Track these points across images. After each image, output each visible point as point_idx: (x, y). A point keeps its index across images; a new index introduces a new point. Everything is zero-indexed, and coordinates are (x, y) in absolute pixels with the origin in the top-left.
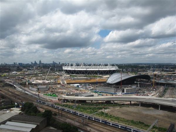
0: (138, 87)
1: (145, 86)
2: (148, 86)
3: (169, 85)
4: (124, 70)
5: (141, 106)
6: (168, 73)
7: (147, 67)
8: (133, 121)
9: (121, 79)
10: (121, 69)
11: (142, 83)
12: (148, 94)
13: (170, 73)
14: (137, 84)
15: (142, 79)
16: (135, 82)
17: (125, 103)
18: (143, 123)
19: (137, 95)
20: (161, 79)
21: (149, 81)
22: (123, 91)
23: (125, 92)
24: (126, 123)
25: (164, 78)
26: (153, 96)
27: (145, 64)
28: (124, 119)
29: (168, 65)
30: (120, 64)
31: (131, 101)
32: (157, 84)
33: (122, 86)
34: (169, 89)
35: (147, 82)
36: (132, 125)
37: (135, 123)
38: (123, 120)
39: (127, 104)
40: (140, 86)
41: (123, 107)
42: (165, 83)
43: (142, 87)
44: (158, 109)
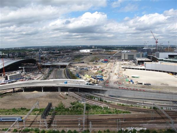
0: (24, 72)
1: (31, 70)
2: (34, 70)
3: (53, 66)
4: (10, 55)
5: (25, 91)
6: (54, 55)
7: (35, 50)
8: (14, 109)
9: (3, 65)
10: (6, 54)
11: (28, 67)
12: (34, 78)
13: (56, 55)
14: (22, 69)
15: (28, 63)
16: (20, 67)
17: (7, 92)
18: (25, 109)
19: (22, 81)
20: (48, 61)
21: (35, 65)
22: (6, 78)
23: (9, 79)
24: (7, 113)
25: (50, 61)
26: (38, 79)
27: (34, 47)
28: (4, 109)
29: (55, 48)
30: (6, 49)
31: (14, 89)
32: (43, 67)
33: (6, 73)
34: (53, 70)
35: (33, 66)
36: (13, 114)
37: (17, 110)
38: (3, 111)
39: (9, 93)
40: (26, 71)
41: (5, 96)
42: (51, 65)
43: (28, 71)
44: (42, 92)
